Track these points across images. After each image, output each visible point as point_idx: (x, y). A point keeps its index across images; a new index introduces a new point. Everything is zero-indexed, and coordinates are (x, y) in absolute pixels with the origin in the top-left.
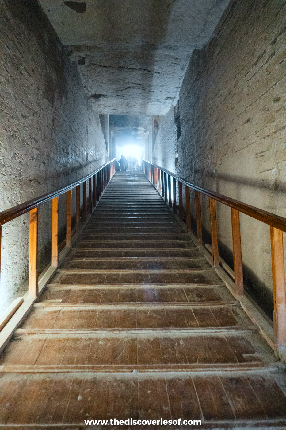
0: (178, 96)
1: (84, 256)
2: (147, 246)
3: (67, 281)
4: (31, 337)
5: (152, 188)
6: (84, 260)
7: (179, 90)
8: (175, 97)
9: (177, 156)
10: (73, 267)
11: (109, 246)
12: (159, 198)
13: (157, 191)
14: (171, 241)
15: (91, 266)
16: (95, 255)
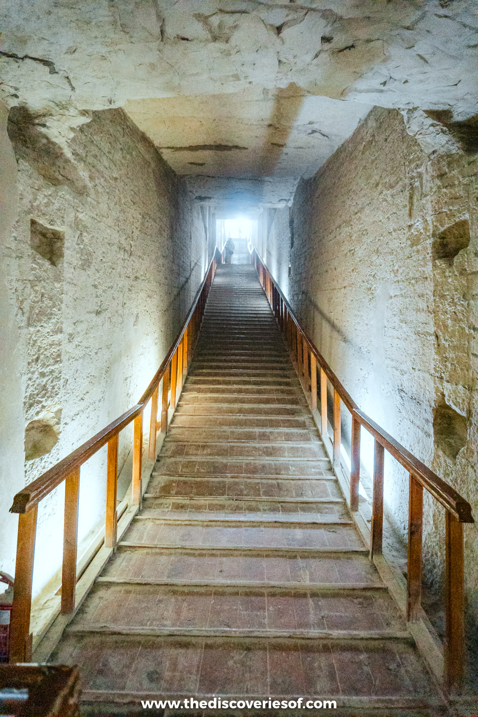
0: (292, 198)
1: (202, 368)
2: (252, 361)
3: (195, 383)
4: (187, 406)
5: (263, 297)
6: (204, 371)
7: (294, 194)
8: (289, 200)
9: (290, 266)
10: (196, 375)
11: (221, 361)
12: (269, 312)
13: (268, 302)
14: (273, 359)
15: (209, 375)
16: (211, 367)
